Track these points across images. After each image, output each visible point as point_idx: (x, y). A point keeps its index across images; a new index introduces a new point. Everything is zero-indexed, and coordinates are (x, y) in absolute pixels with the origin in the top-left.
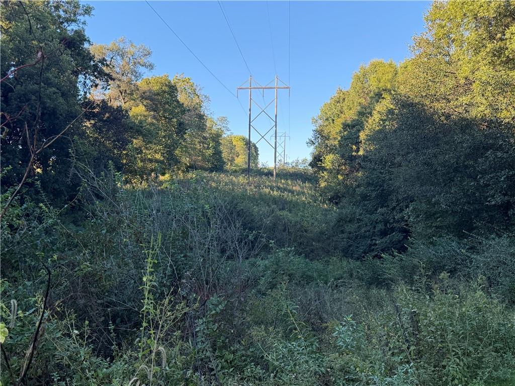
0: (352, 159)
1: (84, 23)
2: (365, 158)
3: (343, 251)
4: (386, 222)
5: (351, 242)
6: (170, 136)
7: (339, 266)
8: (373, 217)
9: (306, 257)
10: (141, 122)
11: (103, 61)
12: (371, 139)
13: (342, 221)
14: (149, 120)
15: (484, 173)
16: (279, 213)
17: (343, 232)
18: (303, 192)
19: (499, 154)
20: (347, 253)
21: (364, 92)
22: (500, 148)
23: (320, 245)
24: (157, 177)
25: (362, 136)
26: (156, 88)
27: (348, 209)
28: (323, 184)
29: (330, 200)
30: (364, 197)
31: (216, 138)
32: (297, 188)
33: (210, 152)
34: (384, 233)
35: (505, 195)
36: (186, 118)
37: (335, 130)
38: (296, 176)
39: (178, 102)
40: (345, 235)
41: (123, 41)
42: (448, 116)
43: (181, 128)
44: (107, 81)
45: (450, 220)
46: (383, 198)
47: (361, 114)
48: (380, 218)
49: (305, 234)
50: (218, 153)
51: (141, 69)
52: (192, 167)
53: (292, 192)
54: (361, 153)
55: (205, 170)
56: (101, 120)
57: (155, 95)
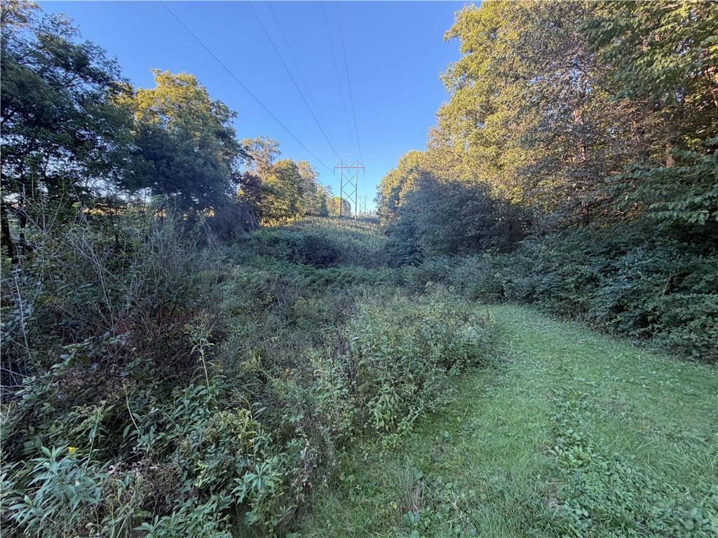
0: (395, 209)
1: (232, 122)
2: (402, 209)
3: (388, 263)
4: (413, 246)
5: (392, 258)
6: (292, 195)
7: (385, 272)
8: (405, 244)
9: (364, 267)
10: (272, 186)
11: (247, 148)
12: (406, 197)
13: (388, 246)
14: (280, 185)
15: (465, 215)
16: (353, 241)
17: (388, 252)
18: (371, 229)
19: (475, 202)
20: (390, 265)
21: (404, 170)
22: (476, 200)
23: (376, 259)
24: (286, 219)
25: (401, 195)
26: (284, 166)
27: (392, 238)
28: (382, 225)
29: (385, 233)
30: (403, 232)
31: (323, 197)
32: (367, 227)
33: (320, 205)
34: (411, 253)
35: (478, 230)
36: (303, 185)
37: (388, 193)
38: (369, 220)
39: (298, 175)
40: (390, 254)
41: (262, 137)
42: (447, 180)
43: (300, 191)
44: (250, 160)
45: (445, 246)
46: (411, 232)
47: (402, 182)
48: (409, 244)
49: (367, 253)
50: (324, 206)
51: (275, 155)
52: (308, 214)
53: (363, 229)
54: (400, 205)
55: (316, 216)
56: (245, 184)
57: (283, 170)
